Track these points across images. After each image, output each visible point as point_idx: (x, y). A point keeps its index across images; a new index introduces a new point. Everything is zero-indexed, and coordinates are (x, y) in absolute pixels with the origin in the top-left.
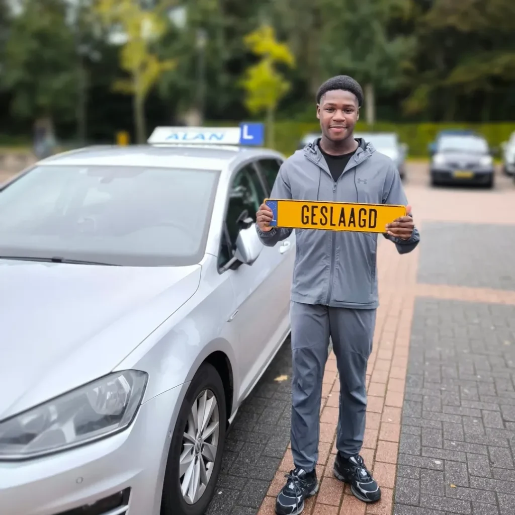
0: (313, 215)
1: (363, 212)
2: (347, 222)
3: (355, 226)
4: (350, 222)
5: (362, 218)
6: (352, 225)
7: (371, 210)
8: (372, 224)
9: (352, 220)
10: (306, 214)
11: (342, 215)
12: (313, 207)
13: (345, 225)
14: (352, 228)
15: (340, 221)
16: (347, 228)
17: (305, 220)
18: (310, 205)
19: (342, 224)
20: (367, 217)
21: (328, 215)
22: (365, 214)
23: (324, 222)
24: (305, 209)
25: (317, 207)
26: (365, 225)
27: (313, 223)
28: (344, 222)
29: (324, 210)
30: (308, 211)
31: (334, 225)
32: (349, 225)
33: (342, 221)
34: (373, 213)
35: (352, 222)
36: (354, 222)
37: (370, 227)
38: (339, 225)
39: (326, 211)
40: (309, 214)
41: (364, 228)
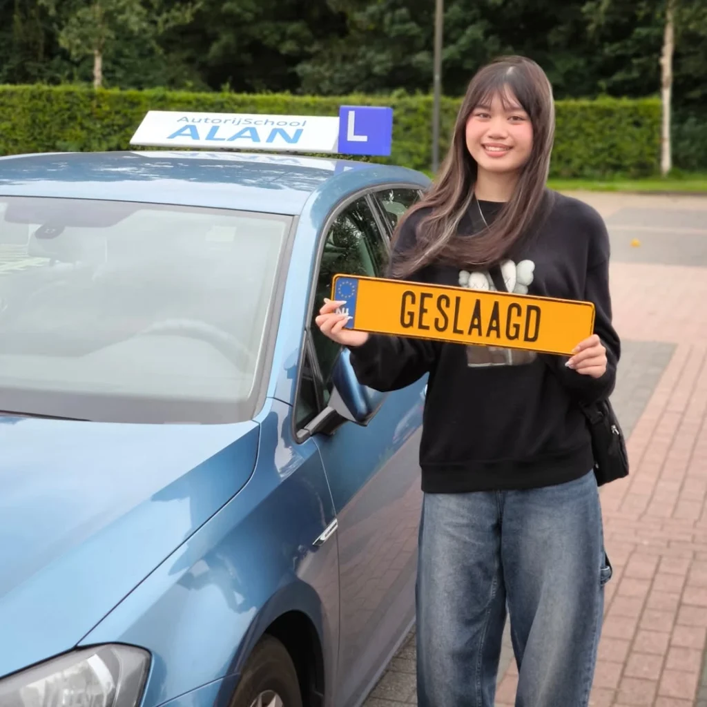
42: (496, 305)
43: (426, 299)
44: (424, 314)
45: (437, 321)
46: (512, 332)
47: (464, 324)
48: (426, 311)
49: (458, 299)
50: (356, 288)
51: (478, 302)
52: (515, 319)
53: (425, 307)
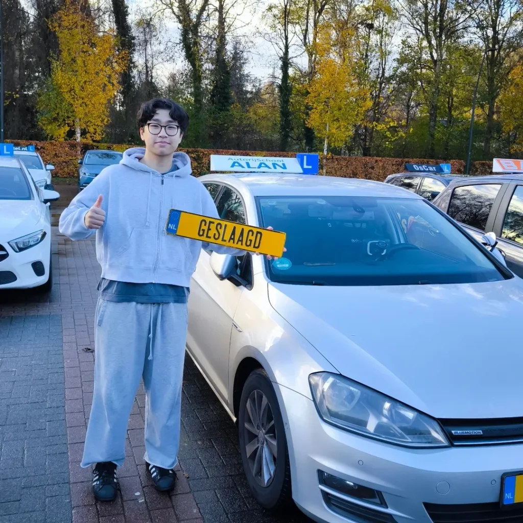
0: (209, 229)
1: (251, 233)
2: (236, 240)
3: (242, 244)
4: (239, 240)
5: (249, 239)
6: (240, 243)
7: (258, 233)
8: (257, 245)
9: (241, 239)
10: (203, 227)
11: (233, 233)
12: (210, 222)
13: (234, 243)
14: (239, 245)
15: (231, 238)
16: (235, 245)
17: (201, 233)
18: (208, 220)
19: (232, 241)
20: (253, 238)
21: (221, 231)
22: (252, 235)
23: (217, 237)
24: (203, 223)
25: (213, 223)
26: (250, 245)
27: (207, 237)
28: (233, 239)
29: (219, 227)
30: (205, 225)
31: (225, 241)
32: (237, 243)
33: (232, 238)
34: (259, 235)
35: (240, 241)
36: (242, 241)
37: (254, 247)
38: (229, 241)
39: (221, 228)
40: (206, 228)
41: (250, 247)
42: (243, 230)
43: (211, 224)
44: (209, 231)
45: (215, 234)
46: (248, 243)
47: (227, 237)
48: (210, 229)
49: (226, 226)
50: (180, 216)
51: (235, 228)
52: (250, 237)
53: (210, 228)
